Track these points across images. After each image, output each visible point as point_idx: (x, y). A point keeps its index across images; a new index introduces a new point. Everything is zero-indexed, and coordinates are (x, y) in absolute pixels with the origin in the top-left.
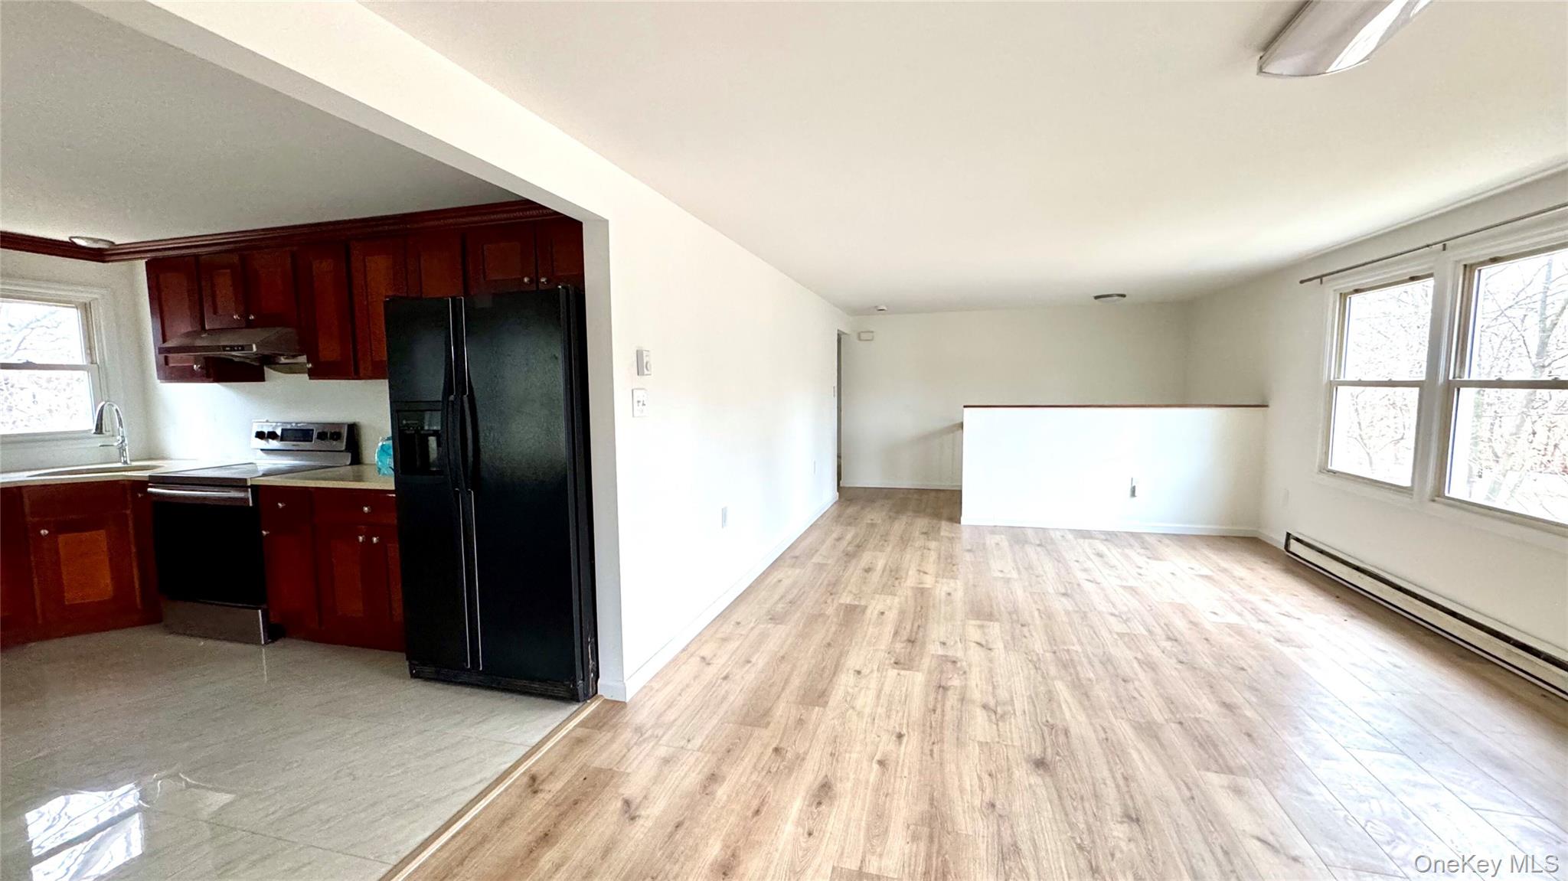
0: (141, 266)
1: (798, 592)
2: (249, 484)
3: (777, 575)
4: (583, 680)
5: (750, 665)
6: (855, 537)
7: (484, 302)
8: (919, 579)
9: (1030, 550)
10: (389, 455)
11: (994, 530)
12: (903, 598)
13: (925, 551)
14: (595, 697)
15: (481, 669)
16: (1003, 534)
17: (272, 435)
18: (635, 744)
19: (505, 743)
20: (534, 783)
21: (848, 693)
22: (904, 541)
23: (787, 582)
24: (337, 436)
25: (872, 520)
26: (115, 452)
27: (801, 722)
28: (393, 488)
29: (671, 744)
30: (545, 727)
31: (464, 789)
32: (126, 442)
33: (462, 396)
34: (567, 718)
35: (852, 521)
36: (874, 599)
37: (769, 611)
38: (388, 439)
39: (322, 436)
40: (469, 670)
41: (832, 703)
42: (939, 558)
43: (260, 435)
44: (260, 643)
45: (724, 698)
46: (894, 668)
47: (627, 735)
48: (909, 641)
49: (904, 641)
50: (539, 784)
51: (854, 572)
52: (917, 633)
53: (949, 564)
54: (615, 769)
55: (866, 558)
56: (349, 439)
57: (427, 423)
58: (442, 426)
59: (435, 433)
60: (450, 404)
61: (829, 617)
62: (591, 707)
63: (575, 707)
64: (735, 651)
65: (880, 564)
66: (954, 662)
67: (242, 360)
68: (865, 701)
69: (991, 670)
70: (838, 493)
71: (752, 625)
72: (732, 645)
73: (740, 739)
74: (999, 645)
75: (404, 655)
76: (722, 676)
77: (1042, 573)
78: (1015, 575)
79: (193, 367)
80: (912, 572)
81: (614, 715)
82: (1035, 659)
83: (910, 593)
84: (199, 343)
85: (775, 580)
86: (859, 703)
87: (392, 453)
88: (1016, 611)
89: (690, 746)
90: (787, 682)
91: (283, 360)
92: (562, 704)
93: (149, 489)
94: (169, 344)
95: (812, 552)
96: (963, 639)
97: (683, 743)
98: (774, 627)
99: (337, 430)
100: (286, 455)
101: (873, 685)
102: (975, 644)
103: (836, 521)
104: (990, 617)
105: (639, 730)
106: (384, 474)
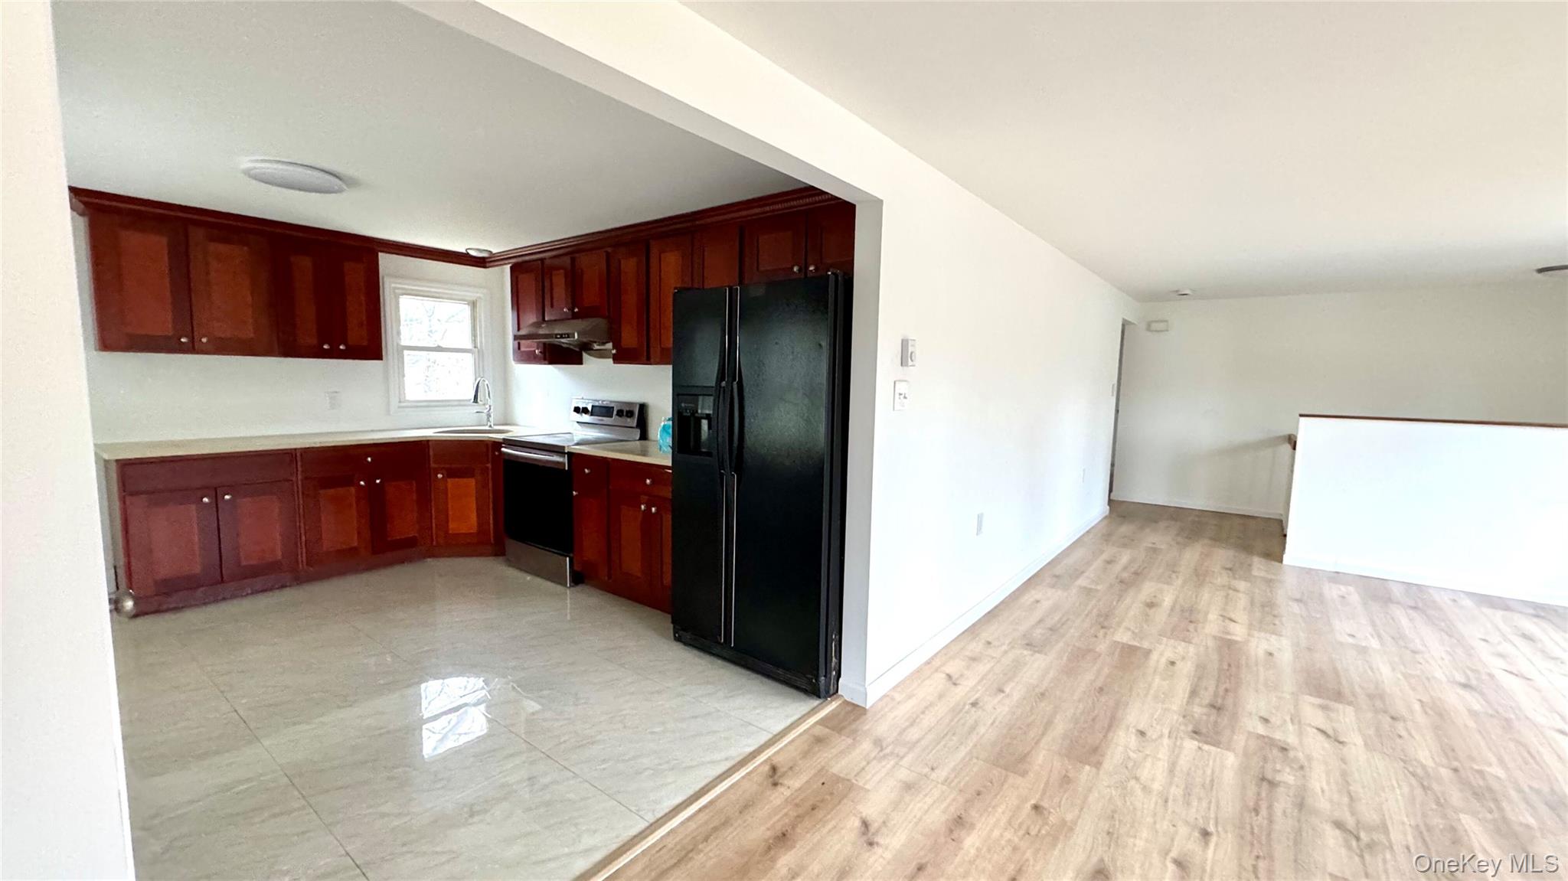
0: (507, 268)
1: (1061, 619)
2: (566, 451)
3: (1034, 594)
4: (825, 676)
5: (1002, 695)
6: (1132, 561)
7: (758, 291)
8: (1224, 627)
9: (1399, 613)
10: (668, 433)
11: (1336, 577)
12: (1202, 649)
13: (1231, 592)
14: (835, 696)
15: (732, 645)
16: (1350, 585)
17: (585, 411)
18: (875, 758)
19: (750, 724)
20: (774, 775)
21: (1129, 758)
22: (1200, 576)
23: (1046, 605)
24: (630, 414)
25: (1154, 544)
26: (484, 416)
27: (1066, 780)
28: (670, 464)
29: (912, 768)
30: (787, 716)
31: (712, 762)
32: (492, 410)
33: (732, 383)
34: (809, 713)
35: (1128, 543)
36: (1161, 644)
37: (1024, 635)
38: (669, 420)
39: (620, 413)
40: (722, 644)
41: (1108, 764)
42: (1252, 603)
43: (577, 410)
44: (565, 585)
45: (973, 728)
46: (1193, 738)
47: (866, 746)
48: (1213, 706)
49: (1206, 706)
50: (780, 777)
51: (1132, 605)
52: (1224, 698)
53: (1266, 614)
54: (854, 781)
55: (1148, 589)
56: (638, 416)
57: (700, 407)
58: (714, 410)
59: (708, 417)
60: (722, 389)
61: (1100, 655)
62: (832, 706)
63: (816, 702)
64: (986, 675)
65: (1167, 600)
66: (1284, 750)
67: (568, 346)
68: (1154, 772)
69: (1344, 774)
70: (1108, 507)
71: (1005, 647)
72: (982, 668)
73: (991, 783)
74: (1355, 740)
75: (669, 617)
76: (971, 701)
77: (1420, 647)
78: (1374, 643)
79: (535, 351)
80: (1213, 616)
81: (854, 720)
82: (1419, 771)
83: (1211, 643)
84: (541, 332)
85: (1032, 600)
86: (1144, 774)
87: (671, 432)
88: (1382, 696)
89: (934, 776)
90: (1049, 724)
91: (596, 347)
92: (802, 696)
93: (503, 449)
94: (523, 332)
95: (1077, 573)
96: (1296, 719)
97: (926, 770)
98: (1032, 655)
99: (631, 409)
100: (595, 428)
101: (1163, 754)
102: (1315, 731)
103: (1106, 540)
104: (1338, 696)
105: (878, 743)
106: (664, 451)
